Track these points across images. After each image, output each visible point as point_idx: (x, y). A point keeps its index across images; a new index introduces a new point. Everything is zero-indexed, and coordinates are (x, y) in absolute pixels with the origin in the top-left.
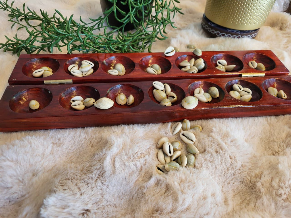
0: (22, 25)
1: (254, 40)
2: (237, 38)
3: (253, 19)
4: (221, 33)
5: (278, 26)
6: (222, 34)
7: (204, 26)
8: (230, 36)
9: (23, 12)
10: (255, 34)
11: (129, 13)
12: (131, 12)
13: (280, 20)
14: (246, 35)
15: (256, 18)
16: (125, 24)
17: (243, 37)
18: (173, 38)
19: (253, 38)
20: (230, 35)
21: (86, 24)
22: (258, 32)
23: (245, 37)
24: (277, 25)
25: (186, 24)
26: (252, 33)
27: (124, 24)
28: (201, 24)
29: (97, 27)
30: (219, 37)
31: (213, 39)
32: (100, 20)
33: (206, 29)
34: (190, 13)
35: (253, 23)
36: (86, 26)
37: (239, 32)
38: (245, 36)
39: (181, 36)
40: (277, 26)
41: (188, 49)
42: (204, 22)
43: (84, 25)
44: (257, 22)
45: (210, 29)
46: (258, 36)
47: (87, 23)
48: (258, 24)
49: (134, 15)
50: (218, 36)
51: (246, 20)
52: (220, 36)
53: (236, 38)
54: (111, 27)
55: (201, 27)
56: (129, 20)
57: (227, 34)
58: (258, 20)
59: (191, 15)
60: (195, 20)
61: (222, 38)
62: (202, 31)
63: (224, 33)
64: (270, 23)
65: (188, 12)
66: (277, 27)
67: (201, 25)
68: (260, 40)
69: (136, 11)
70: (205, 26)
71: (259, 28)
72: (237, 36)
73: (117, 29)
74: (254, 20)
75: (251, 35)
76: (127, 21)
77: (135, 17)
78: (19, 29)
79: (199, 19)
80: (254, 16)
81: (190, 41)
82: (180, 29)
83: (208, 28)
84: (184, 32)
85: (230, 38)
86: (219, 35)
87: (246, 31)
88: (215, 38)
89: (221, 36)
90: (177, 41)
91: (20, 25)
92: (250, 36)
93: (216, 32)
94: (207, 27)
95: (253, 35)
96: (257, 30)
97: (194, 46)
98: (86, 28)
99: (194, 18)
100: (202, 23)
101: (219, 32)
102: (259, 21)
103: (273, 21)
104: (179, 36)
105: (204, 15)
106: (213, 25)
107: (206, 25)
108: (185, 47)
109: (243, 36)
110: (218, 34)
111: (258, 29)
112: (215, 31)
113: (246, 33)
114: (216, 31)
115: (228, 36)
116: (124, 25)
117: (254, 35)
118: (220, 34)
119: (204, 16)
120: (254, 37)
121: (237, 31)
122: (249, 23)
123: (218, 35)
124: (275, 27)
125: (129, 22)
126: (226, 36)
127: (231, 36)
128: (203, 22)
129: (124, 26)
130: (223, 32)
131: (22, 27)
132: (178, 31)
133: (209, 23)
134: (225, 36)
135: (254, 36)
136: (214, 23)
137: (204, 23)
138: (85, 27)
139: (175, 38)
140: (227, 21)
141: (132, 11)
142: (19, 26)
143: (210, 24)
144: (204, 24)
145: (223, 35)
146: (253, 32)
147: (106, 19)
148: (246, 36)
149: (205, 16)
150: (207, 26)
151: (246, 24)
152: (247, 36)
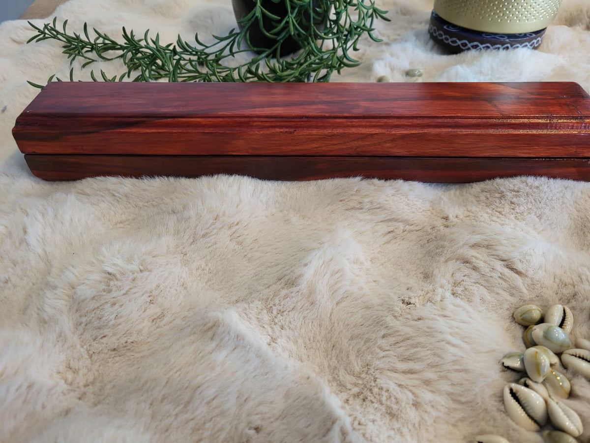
0: (89, 59)
1: (536, 51)
2: (504, 49)
3: (532, 9)
4: (470, 42)
5: (582, 24)
6: (472, 44)
7: (435, 33)
8: (488, 47)
9: (87, 39)
10: (538, 39)
11: (287, 17)
12: (290, 15)
13: (585, 12)
14: (521, 43)
15: (538, 7)
16: (282, 41)
17: (515, 48)
18: (377, 59)
19: (535, 48)
20: (489, 45)
21: (207, 47)
22: (543, 36)
23: (518, 47)
24: (580, 20)
25: (399, 35)
26: (533, 38)
27: (278, 41)
28: (427, 30)
29: (229, 53)
30: (466, 51)
31: (454, 56)
32: (232, 38)
33: (440, 38)
34: (404, 14)
35: (533, 17)
36: (207, 51)
37: (506, 38)
38: (518, 45)
39: (392, 55)
40: (580, 24)
41: (408, 78)
42: (434, 26)
43: (203, 50)
44: (541, 16)
45: (448, 37)
46: (544, 45)
47: (208, 45)
48: (542, 19)
49: (296, 21)
50: (464, 50)
51: (519, 12)
52: (469, 49)
53: (501, 50)
54: (255, 49)
55: (429, 36)
56: (287, 33)
57: (482, 44)
58: (543, 11)
59: (407, 17)
60: (414, 26)
61: (473, 52)
62: (431, 43)
63: (475, 43)
64: (565, 18)
65: (399, 12)
66: (579, 26)
67: (429, 31)
68: (548, 51)
69: (299, 13)
70: (437, 33)
71: (544, 28)
72: (503, 45)
73: (267, 53)
74: (535, 12)
75: (529, 43)
76: (285, 35)
77: (298, 24)
78: (84, 66)
79: (423, 24)
80: (534, 4)
81: (410, 64)
82: (387, 44)
83: (444, 37)
84: (396, 48)
85: (489, 50)
86: (466, 48)
87: (520, 34)
88: (458, 55)
89: (471, 48)
90: (385, 65)
91: (86, 58)
92: (527, 43)
93: (459, 43)
94: (442, 36)
95: (534, 43)
96: (543, 32)
97: (419, 72)
98: (208, 55)
99: (413, 22)
100: (431, 29)
101: (466, 42)
102: (545, 13)
103: (571, 14)
104: (387, 55)
105: (433, 13)
106: (452, 30)
107: (438, 30)
108: (403, 75)
109: (513, 45)
110: (465, 45)
111: (543, 30)
112: (457, 41)
113: (520, 39)
114: (460, 40)
115: (484, 47)
116: (280, 44)
117: (535, 41)
118: (469, 45)
119: (434, 15)
120: (536, 46)
121: (503, 35)
122: (524, 18)
123: (464, 48)
124: (575, 25)
125: (289, 37)
126: (480, 48)
127: (491, 47)
128: (432, 26)
129: (278, 46)
130: (473, 42)
131: (90, 62)
132: (384, 47)
133: (445, 27)
134: (478, 48)
135: (537, 43)
136: (455, 26)
137: (435, 28)
138: (206, 54)
139: (382, 59)
140: (481, 18)
141: (292, 13)
142: (84, 61)
143: (447, 29)
144: (434, 30)
145: (475, 47)
146: (534, 35)
147: (245, 35)
148: (521, 45)
149: (436, 15)
150: (441, 32)
151: (519, 21)
152: (523, 45)
